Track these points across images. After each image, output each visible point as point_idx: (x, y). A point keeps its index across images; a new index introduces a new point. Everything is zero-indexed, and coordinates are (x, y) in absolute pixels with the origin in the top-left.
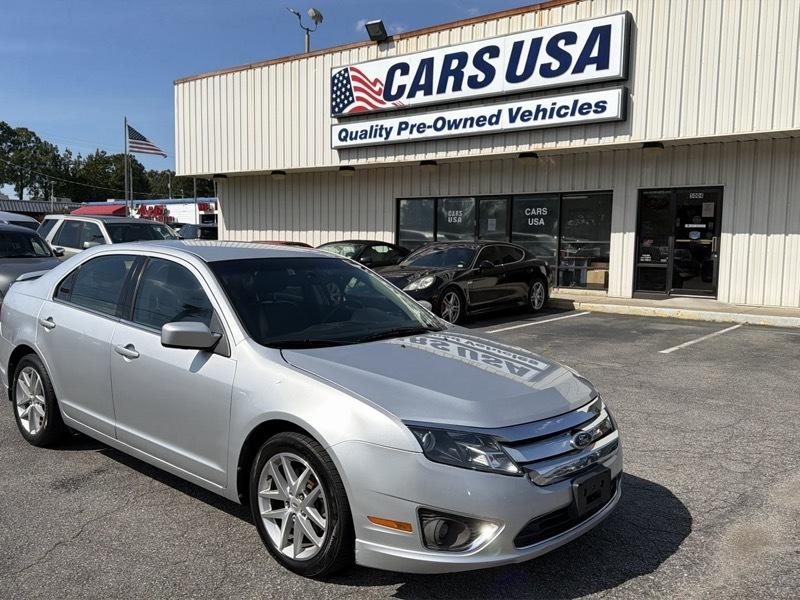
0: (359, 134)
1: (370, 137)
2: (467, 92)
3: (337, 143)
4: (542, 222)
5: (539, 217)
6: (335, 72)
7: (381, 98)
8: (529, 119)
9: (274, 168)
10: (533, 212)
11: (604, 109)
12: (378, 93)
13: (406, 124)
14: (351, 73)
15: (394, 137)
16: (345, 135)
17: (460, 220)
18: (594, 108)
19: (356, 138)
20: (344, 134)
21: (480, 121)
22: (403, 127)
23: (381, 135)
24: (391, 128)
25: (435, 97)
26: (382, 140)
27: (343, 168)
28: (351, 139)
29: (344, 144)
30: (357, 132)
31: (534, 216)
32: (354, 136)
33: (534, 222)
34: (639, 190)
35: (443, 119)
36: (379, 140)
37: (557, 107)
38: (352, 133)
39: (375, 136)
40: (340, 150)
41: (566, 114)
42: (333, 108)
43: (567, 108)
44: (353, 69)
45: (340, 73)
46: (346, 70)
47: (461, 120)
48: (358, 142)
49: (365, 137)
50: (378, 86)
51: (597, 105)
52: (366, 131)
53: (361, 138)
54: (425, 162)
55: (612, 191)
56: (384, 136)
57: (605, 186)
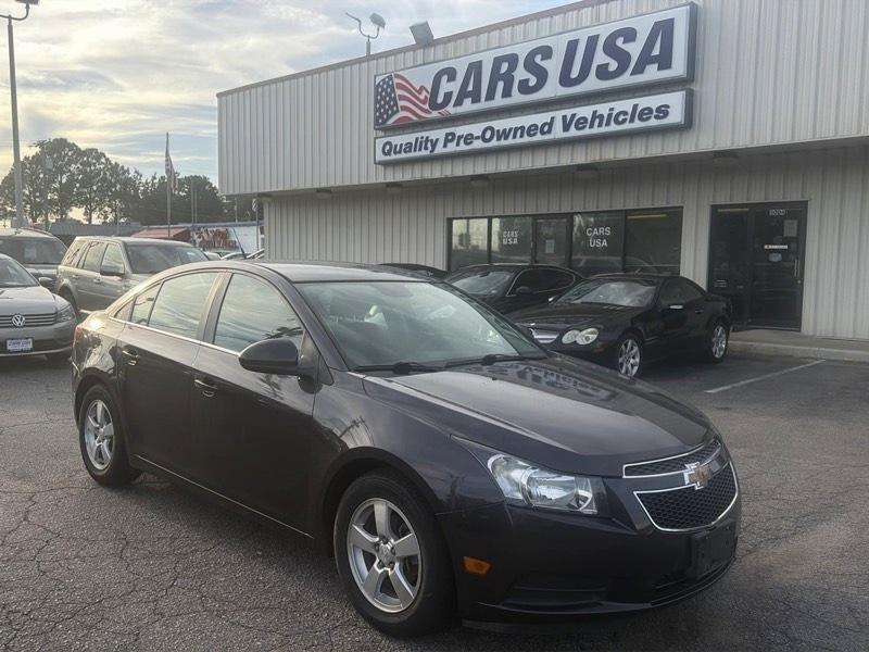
0: (404, 147)
1: (415, 150)
2: (517, 98)
3: (380, 157)
4: (605, 243)
5: (602, 237)
6: (379, 79)
7: (427, 107)
8: (584, 127)
9: (317, 186)
10: (596, 232)
11: (666, 114)
12: (424, 102)
13: (453, 134)
14: (396, 81)
15: (439, 149)
16: (389, 149)
17: (515, 242)
18: (655, 113)
19: (400, 152)
20: (388, 147)
21: (532, 130)
22: (449, 138)
23: (426, 148)
24: (437, 140)
25: (483, 105)
26: (427, 153)
27: (390, 185)
28: (395, 153)
29: (388, 158)
30: (401, 145)
31: (596, 237)
32: (398, 149)
33: (597, 243)
34: (712, 206)
35: (491, 128)
36: (424, 153)
37: (615, 113)
38: (396, 146)
39: (420, 150)
40: (386, 164)
41: (624, 120)
42: (376, 119)
43: (625, 113)
44: (398, 76)
45: (384, 80)
46: (390, 78)
47: (510, 130)
48: (403, 155)
49: (410, 151)
50: (424, 93)
51: (658, 110)
52: (411, 144)
53: (405, 152)
54: (474, 178)
55: (682, 207)
56: (430, 148)
57: (675, 203)
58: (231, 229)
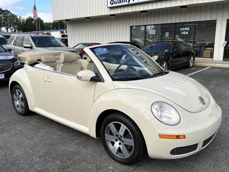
0: (118, 1)
1: (122, 2)
3: (110, 5)
4: (187, 33)
5: (186, 31)
9: (86, 16)
10: (184, 29)
15: (131, 2)
17: (155, 33)
19: (117, 3)
20: (112, 2)
23: (126, 2)
27: (111, 15)
28: (115, 4)
29: (112, 6)
30: (117, 1)
31: (184, 31)
32: (116, 2)
33: (184, 33)
34: (227, 19)
38: (115, 1)
39: (124, 2)
40: (111, 8)
49: (120, 3)
52: (121, 0)
53: (119, 3)
54: (142, 12)
55: (216, 20)
56: (128, 1)
57: (213, 19)
58: (51, 32)
